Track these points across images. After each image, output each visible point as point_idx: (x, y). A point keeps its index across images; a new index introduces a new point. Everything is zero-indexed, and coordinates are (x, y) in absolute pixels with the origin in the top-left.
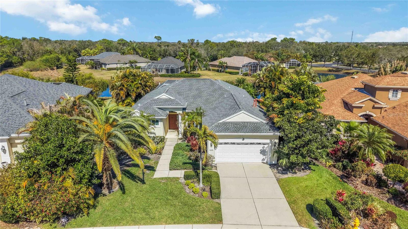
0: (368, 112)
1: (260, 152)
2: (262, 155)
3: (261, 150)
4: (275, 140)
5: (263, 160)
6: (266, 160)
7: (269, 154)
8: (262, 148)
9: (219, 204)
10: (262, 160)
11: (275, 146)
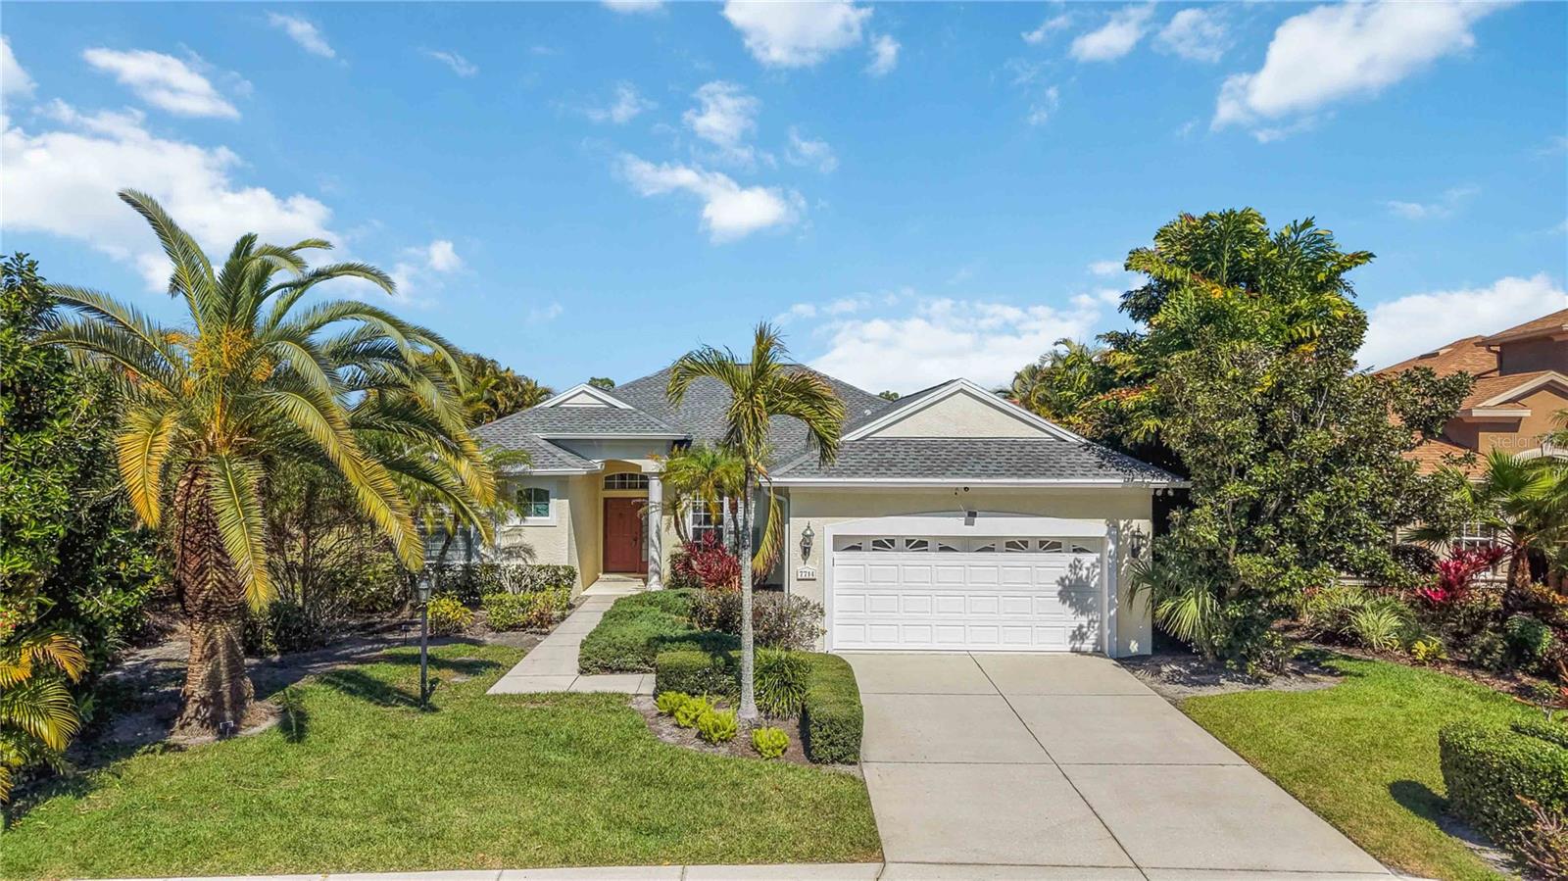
1: (1060, 593)
2: (1067, 611)
3: (1063, 580)
4: (1135, 523)
5: (1079, 635)
6: (1092, 637)
7: (1107, 599)
8: (1066, 572)
9: (857, 781)
10: (1074, 637)
11: (1135, 552)
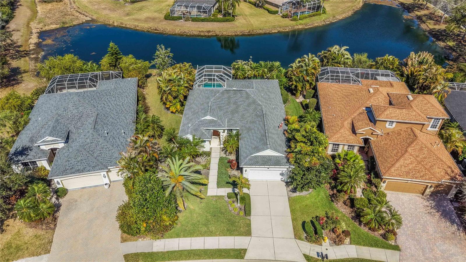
0: (367, 137)
3: (280, 173)
6: (284, 179)
7: (285, 176)
9: (250, 220)
10: (281, 178)
11: (290, 173)
